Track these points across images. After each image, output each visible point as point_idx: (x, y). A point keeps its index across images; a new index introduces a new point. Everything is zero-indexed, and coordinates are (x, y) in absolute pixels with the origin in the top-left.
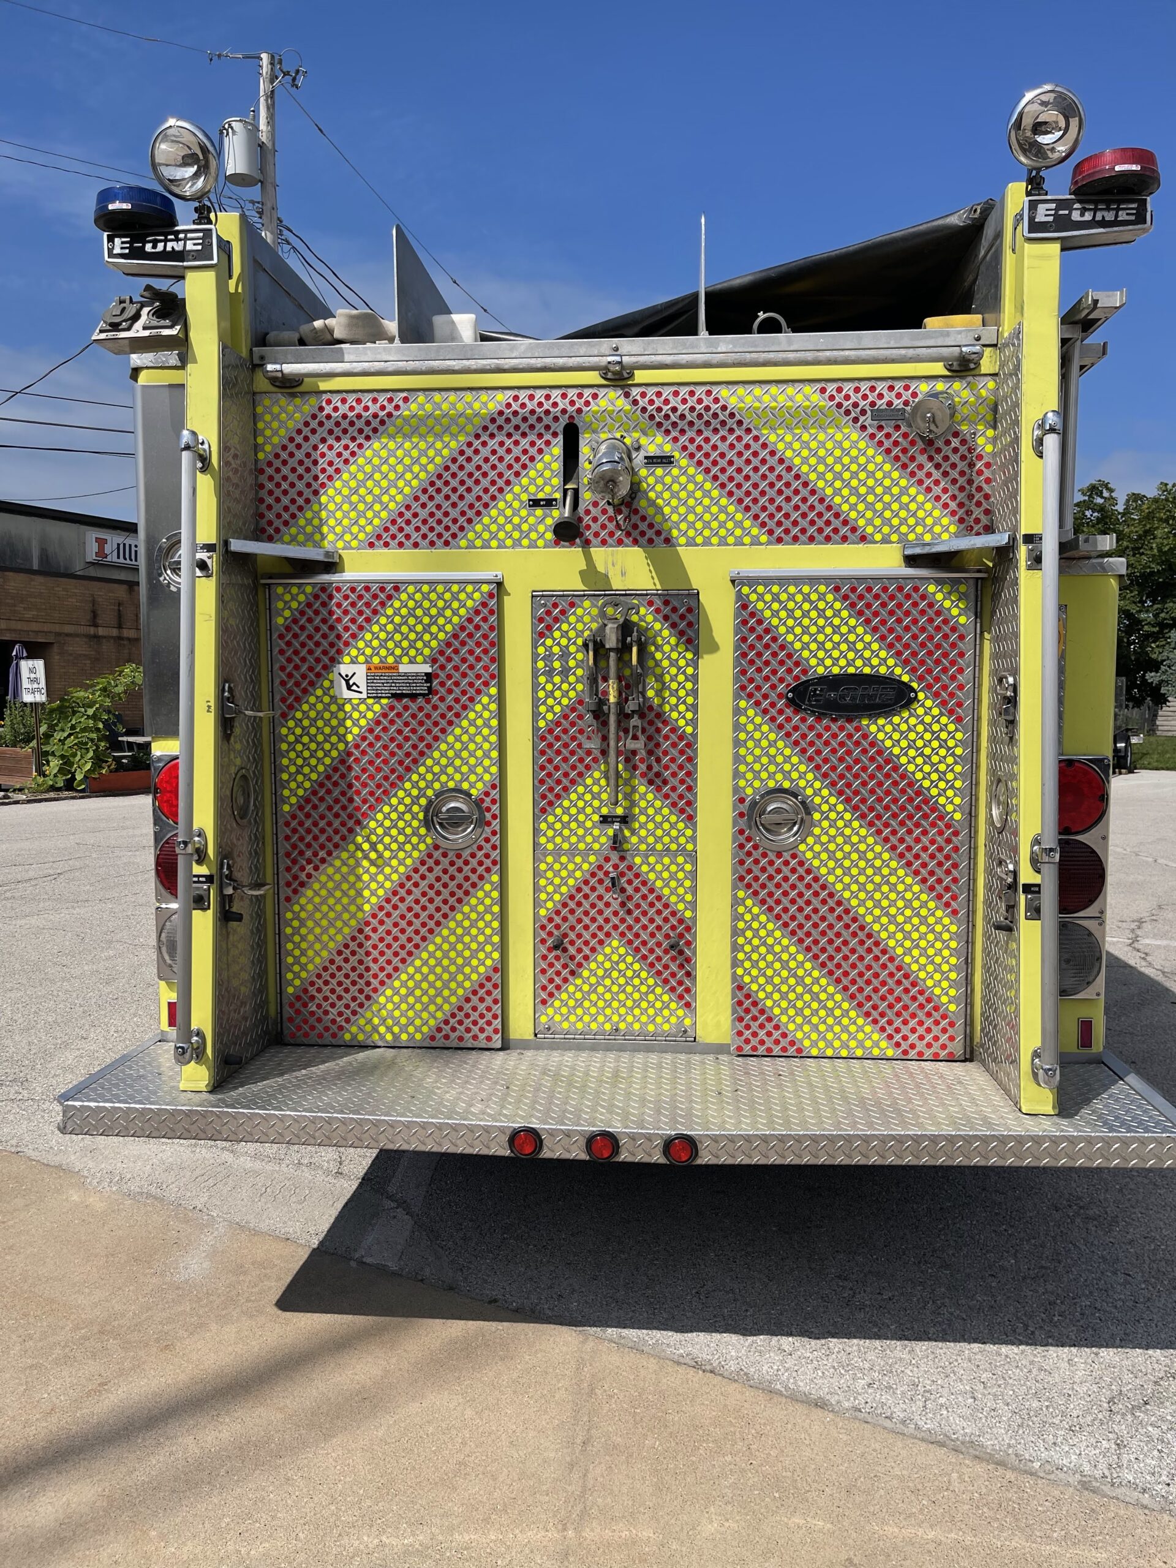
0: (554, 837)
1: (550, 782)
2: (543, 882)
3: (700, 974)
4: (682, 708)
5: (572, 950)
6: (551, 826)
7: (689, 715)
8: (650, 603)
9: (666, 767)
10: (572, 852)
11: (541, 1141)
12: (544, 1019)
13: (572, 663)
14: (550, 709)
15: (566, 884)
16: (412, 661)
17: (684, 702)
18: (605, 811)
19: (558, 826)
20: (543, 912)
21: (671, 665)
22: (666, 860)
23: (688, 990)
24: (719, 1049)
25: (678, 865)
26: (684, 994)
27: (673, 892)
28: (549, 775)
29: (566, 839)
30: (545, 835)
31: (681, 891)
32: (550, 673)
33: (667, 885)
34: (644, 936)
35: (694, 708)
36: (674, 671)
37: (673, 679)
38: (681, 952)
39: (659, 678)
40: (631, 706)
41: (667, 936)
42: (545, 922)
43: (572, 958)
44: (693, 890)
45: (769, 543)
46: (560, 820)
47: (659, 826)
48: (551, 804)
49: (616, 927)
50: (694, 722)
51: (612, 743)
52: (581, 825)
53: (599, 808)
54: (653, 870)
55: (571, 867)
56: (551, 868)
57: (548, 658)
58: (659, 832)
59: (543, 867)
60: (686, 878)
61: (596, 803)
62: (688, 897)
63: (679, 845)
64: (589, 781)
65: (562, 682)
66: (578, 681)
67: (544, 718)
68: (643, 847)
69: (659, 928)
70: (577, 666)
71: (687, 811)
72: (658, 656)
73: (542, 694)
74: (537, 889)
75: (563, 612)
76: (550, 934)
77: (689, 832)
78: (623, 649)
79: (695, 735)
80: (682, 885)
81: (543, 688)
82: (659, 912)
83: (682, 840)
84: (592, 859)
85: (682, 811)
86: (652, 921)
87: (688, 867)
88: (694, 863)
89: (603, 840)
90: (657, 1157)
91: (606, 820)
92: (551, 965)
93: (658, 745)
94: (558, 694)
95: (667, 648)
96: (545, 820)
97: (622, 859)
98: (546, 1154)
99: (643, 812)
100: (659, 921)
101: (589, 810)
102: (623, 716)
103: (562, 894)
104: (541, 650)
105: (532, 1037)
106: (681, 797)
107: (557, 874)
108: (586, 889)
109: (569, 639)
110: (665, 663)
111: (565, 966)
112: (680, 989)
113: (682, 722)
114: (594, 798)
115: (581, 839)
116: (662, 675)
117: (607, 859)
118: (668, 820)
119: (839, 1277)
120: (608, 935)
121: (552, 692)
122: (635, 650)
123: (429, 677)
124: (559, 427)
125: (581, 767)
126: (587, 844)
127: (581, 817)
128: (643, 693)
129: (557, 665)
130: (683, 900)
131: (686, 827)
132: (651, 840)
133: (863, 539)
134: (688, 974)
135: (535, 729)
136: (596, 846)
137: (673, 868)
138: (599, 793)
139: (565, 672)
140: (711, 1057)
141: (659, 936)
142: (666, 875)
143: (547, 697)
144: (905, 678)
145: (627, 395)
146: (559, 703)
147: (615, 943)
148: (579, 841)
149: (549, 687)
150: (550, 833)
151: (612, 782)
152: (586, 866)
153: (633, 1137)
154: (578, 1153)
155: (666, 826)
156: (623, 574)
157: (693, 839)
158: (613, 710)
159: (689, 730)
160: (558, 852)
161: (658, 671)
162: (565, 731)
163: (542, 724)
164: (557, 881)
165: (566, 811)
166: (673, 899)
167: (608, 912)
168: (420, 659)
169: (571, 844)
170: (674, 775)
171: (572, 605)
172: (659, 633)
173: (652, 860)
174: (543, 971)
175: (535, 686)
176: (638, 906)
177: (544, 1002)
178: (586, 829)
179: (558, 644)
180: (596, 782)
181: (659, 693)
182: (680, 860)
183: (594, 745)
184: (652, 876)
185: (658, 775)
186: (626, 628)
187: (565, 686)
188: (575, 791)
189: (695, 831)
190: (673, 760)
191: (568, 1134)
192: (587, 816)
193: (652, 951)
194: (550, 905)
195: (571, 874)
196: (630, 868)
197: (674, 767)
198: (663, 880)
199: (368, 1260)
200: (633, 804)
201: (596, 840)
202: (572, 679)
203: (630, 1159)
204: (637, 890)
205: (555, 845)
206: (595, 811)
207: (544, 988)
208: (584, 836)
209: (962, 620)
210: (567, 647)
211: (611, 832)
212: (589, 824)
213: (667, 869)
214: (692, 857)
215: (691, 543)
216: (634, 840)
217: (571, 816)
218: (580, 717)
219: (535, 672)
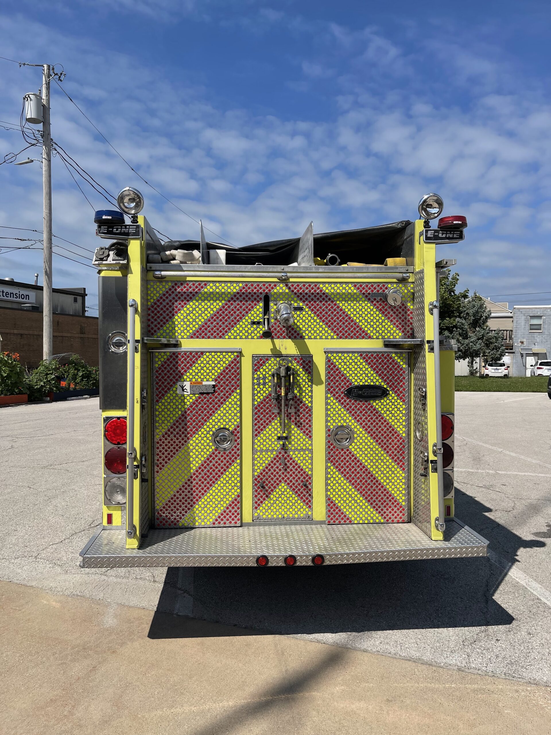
0: (260, 445)
1: (259, 424)
2: (256, 462)
3: (314, 495)
4: (307, 397)
5: (267, 488)
6: (259, 441)
7: (310, 399)
8: (295, 359)
9: (301, 419)
10: (267, 451)
11: (268, 560)
12: (256, 514)
13: (267, 381)
14: (259, 397)
15: (265, 463)
16: (208, 380)
17: (308, 395)
18: (279, 435)
19: (262, 441)
20: (256, 474)
21: (303, 381)
22: (302, 453)
23: (310, 501)
24: (321, 523)
25: (306, 454)
26: (309, 503)
27: (304, 464)
28: (258, 422)
29: (265, 446)
30: (257, 444)
31: (307, 464)
32: (259, 384)
33: (302, 462)
34: (294, 481)
35: (311, 397)
36: (304, 383)
37: (304, 386)
38: (307, 487)
39: (299, 386)
40: (290, 396)
41: (302, 481)
42: (257, 477)
43: (267, 491)
44: (312, 464)
45: (337, 338)
46: (262, 439)
47: (299, 440)
48: (259, 433)
49: (283, 478)
50: (311, 402)
51: (283, 410)
52: (270, 440)
53: (277, 434)
54: (297, 456)
55: (267, 456)
56: (259, 457)
57: (258, 379)
58: (299, 443)
59: (256, 456)
60: (309, 459)
61: (276, 432)
62: (310, 466)
63: (306, 447)
64: (273, 424)
65: (263, 387)
66: (269, 387)
67: (257, 401)
68: (293, 448)
69: (299, 478)
70: (269, 382)
71: (309, 434)
72: (298, 378)
73: (256, 392)
74: (253, 465)
75: (264, 362)
76: (259, 482)
77: (310, 442)
78: (287, 376)
79: (312, 407)
80: (307, 462)
81: (256, 390)
82: (299, 472)
83: (307, 445)
84: (274, 453)
85: (307, 434)
86: (296, 475)
87: (310, 455)
88: (312, 454)
89: (278, 446)
90: (310, 563)
91: (279, 438)
92: (259, 494)
93: (298, 410)
94: (262, 392)
95: (301, 375)
96: (257, 439)
97: (286, 453)
98: (270, 565)
99: (293, 435)
100: (299, 475)
101: (273, 435)
102: (286, 399)
103: (263, 467)
104: (256, 376)
105: (252, 521)
106: (307, 429)
107: (261, 459)
108: (272, 465)
109: (266, 372)
110: (301, 381)
111: (264, 494)
112: (307, 501)
113: (307, 402)
114: (275, 430)
115: (270, 446)
116: (300, 385)
117: (280, 453)
118: (302, 438)
119: (362, 606)
120: (280, 481)
121: (260, 391)
122: (292, 377)
123: (214, 386)
124: (262, 296)
125: (270, 419)
126: (272, 447)
127: (270, 438)
128: (293, 392)
129: (261, 381)
130: (308, 468)
131: (309, 440)
132: (296, 445)
133: (370, 337)
134: (310, 495)
135: (253, 405)
136: (276, 448)
137: (304, 456)
138: (277, 428)
139: (265, 384)
140: (319, 526)
141: (299, 481)
142: (302, 458)
143: (258, 393)
144: (385, 386)
145: (287, 285)
146: (262, 395)
147: (283, 485)
148: (269, 447)
149: (259, 389)
150: (259, 444)
151: (283, 425)
152: (272, 456)
153: (301, 557)
154: (282, 564)
155: (302, 440)
156: (286, 349)
157: (311, 445)
158: (283, 398)
159: (310, 405)
160: (261, 451)
161: (298, 383)
162: (264, 406)
163: (256, 403)
164: (261, 462)
165: (265, 435)
166: (304, 467)
167: (280, 473)
168: (211, 379)
169: (266, 448)
170: (304, 421)
171: (267, 360)
172: (298, 370)
173: (296, 453)
174: (256, 496)
175: (253, 389)
176: (291, 470)
177: (256, 508)
178: (272, 442)
179: (262, 374)
180: (276, 424)
181: (299, 392)
182: (307, 452)
183: (276, 411)
184: (296, 459)
185: (298, 421)
186: (288, 369)
187: (264, 389)
188: (268, 428)
189: (312, 442)
190: (304, 416)
191: (278, 557)
192: (272, 437)
193: (296, 487)
194: (258, 471)
195: (267, 459)
196: (288, 456)
197: (304, 418)
198: (301, 460)
199: (181, 614)
200: (290, 432)
201: (276, 446)
202: (267, 386)
203: (301, 565)
204: (291, 464)
205: (261, 448)
206: (276, 435)
207: (256, 503)
208: (271, 445)
209: (404, 366)
210: (265, 375)
211: (281, 443)
212: (273, 440)
213: (302, 456)
214: (311, 451)
215: (310, 338)
216: (290, 446)
217: (266, 437)
218: (270, 400)
219: (253, 384)
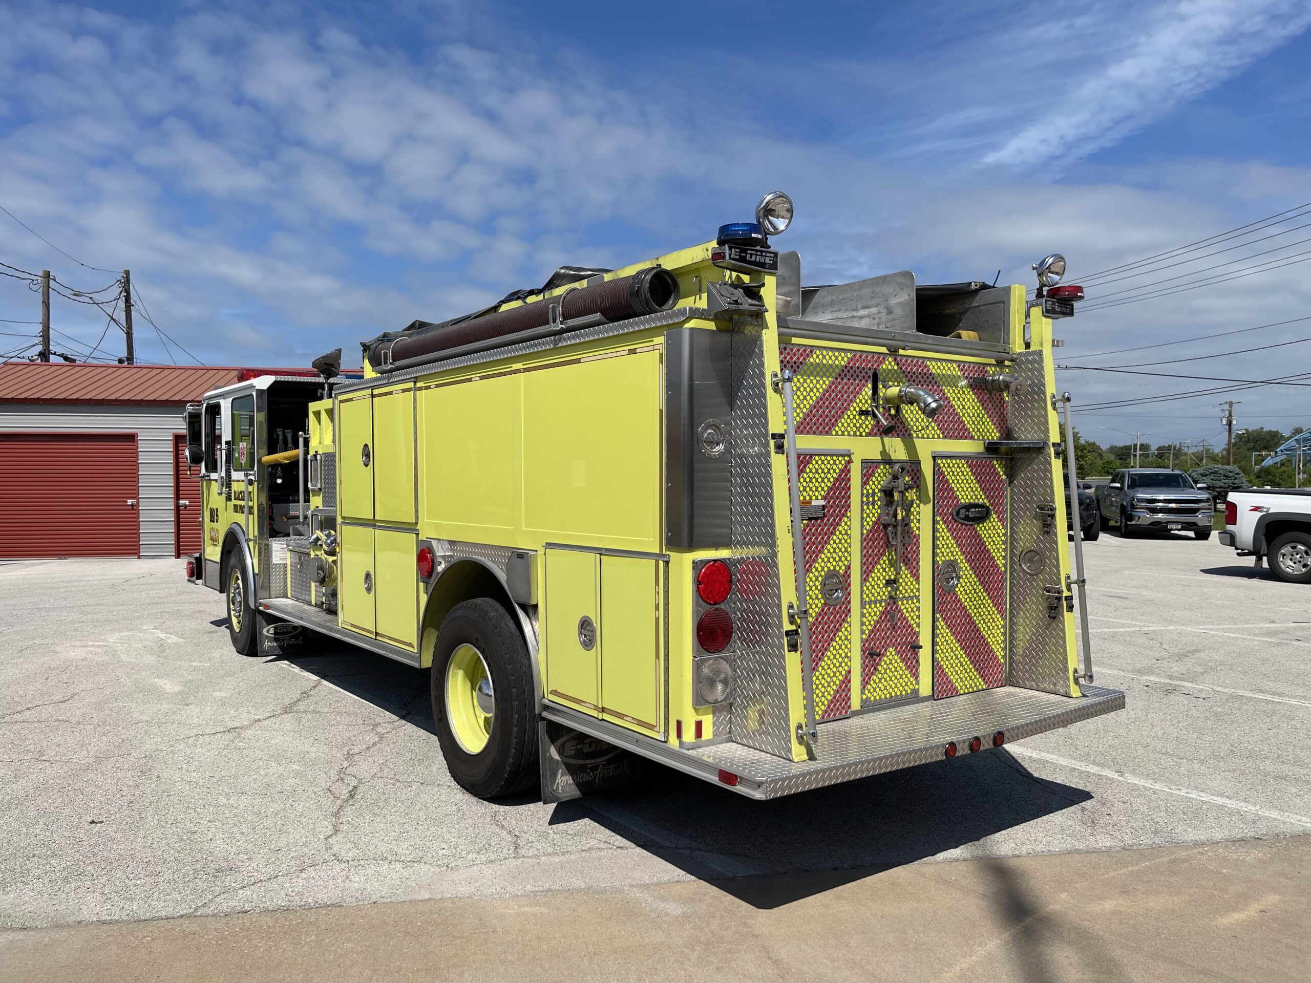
0: (869, 594)
1: (867, 563)
2: (864, 620)
3: (921, 660)
4: (915, 521)
5: (875, 656)
6: (867, 588)
7: (917, 525)
9: (910, 553)
10: (875, 602)
12: (864, 697)
13: (876, 498)
14: (868, 523)
15: (873, 620)
16: (817, 499)
17: (915, 518)
18: (887, 578)
19: (870, 588)
20: (864, 637)
22: (910, 602)
23: (917, 670)
24: (926, 699)
25: (914, 604)
26: (915, 673)
27: (912, 618)
28: (867, 560)
29: (873, 595)
30: (865, 593)
31: (915, 617)
32: (868, 504)
33: (910, 615)
34: (901, 644)
35: (919, 521)
37: (912, 506)
38: (915, 650)
41: (910, 642)
42: (865, 642)
43: (875, 660)
44: (919, 617)
45: (943, 438)
46: (871, 584)
47: (907, 584)
48: (867, 575)
49: (891, 641)
50: (919, 528)
52: (879, 586)
53: (885, 576)
54: (905, 607)
55: (875, 609)
56: (868, 612)
57: (868, 495)
58: (907, 587)
59: (864, 611)
60: (916, 610)
61: (884, 574)
62: (917, 621)
63: (914, 593)
64: (882, 562)
65: (873, 508)
66: (878, 508)
67: (865, 528)
68: (901, 596)
69: (907, 638)
70: (879, 500)
71: (916, 576)
73: (865, 515)
74: (862, 624)
75: (873, 471)
76: (867, 649)
77: (917, 586)
79: (919, 535)
80: (915, 614)
81: (865, 512)
82: (907, 630)
83: (915, 590)
84: (883, 604)
86: (904, 635)
87: (917, 605)
88: (919, 602)
89: (887, 593)
91: (887, 582)
92: (867, 666)
94: (871, 515)
96: (865, 585)
97: (894, 603)
98: (956, 754)
99: (901, 577)
100: (907, 635)
101: (881, 578)
103: (871, 625)
104: (865, 491)
105: (860, 708)
106: (914, 568)
107: (870, 614)
108: (880, 621)
109: (875, 486)
110: (909, 498)
111: (872, 665)
112: (914, 670)
113: (915, 529)
114: (883, 571)
117: (888, 604)
118: (910, 580)
120: (888, 645)
121: (869, 514)
123: (824, 507)
124: (871, 373)
125: (879, 555)
126: (881, 597)
127: (879, 582)
129: (871, 499)
130: (915, 623)
131: (916, 583)
132: (904, 591)
133: (972, 438)
134: (917, 661)
135: (862, 534)
136: (884, 597)
137: (912, 606)
138: (885, 568)
139: (873, 503)
140: (925, 704)
141: (907, 643)
142: (909, 610)
143: (867, 517)
144: (988, 504)
145: (895, 360)
146: (871, 520)
147: (891, 649)
148: (878, 595)
149: (867, 511)
150: (867, 592)
151: (891, 562)
152: (881, 609)
154: (967, 751)
155: (909, 583)
156: (895, 451)
157: (918, 590)
159: (917, 532)
160: (870, 603)
162: (873, 535)
163: (865, 531)
164: (870, 618)
165: (873, 579)
166: (912, 622)
167: (888, 633)
168: (820, 497)
169: (875, 597)
170: (912, 556)
171: (877, 467)
173: (904, 602)
174: (864, 670)
175: (862, 510)
176: (899, 628)
177: (864, 687)
178: (881, 589)
179: (871, 488)
180: (884, 562)
182: (914, 601)
184: (905, 611)
185: (906, 557)
187: (874, 511)
188: (877, 568)
189: (919, 585)
190: (912, 548)
191: (965, 742)
192: (881, 581)
193: (904, 651)
194: (867, 632)
195: (875, 614)
196: (897, 608)
197: (912, 552)
198: (909, 612)
200: (898, 573)
201: (884, 594)
202: (876, 507)
204: (899, 619)
205: (869, 598)
206: (884, 578)
207: (864, 679)
208: (880, 593)
209: (1004, 477)
210: (875, 490)
211: (890, 589)
212: (881, 585)
213: (910, 607)
214: (918, 598)
215: (918, 437)
216: (898, 593)
217: (875, 581)
218: (879, 527)
219: (862, 502)
